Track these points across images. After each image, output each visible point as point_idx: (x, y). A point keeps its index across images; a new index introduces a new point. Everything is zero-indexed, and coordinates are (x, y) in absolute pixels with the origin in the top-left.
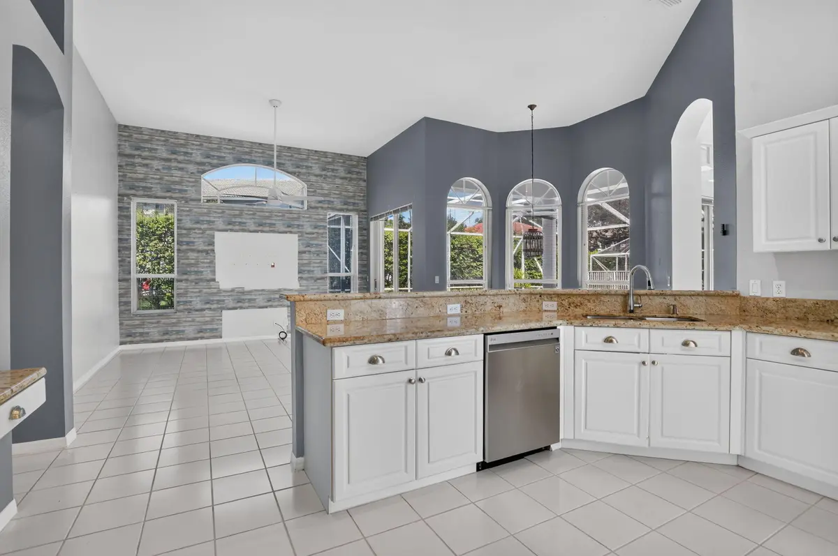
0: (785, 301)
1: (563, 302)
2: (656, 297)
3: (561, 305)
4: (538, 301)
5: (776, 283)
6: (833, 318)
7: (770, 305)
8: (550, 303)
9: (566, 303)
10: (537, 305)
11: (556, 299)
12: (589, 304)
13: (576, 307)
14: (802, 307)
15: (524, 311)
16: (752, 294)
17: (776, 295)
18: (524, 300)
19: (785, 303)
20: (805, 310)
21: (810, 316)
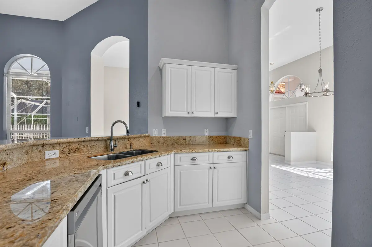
0: (166, 137)
1: (64, 150)
2: (121, 140)
3: (62, 152)
4: (40, 151)
5: (163, 130)
6: (181, 143)
7: (162, 140)
8: (52, 152)
9: (66, 150)
10: (39, 155)
11: (58, 148)
12: (84, 149)
13: (74, 152)
14: (172, 140)
15: (27, 163)
16: (154, 135)
17: (163, 135)
18: (27, 153)
19: (166, 139)
20: (173, 141)
21: (175, 143)
